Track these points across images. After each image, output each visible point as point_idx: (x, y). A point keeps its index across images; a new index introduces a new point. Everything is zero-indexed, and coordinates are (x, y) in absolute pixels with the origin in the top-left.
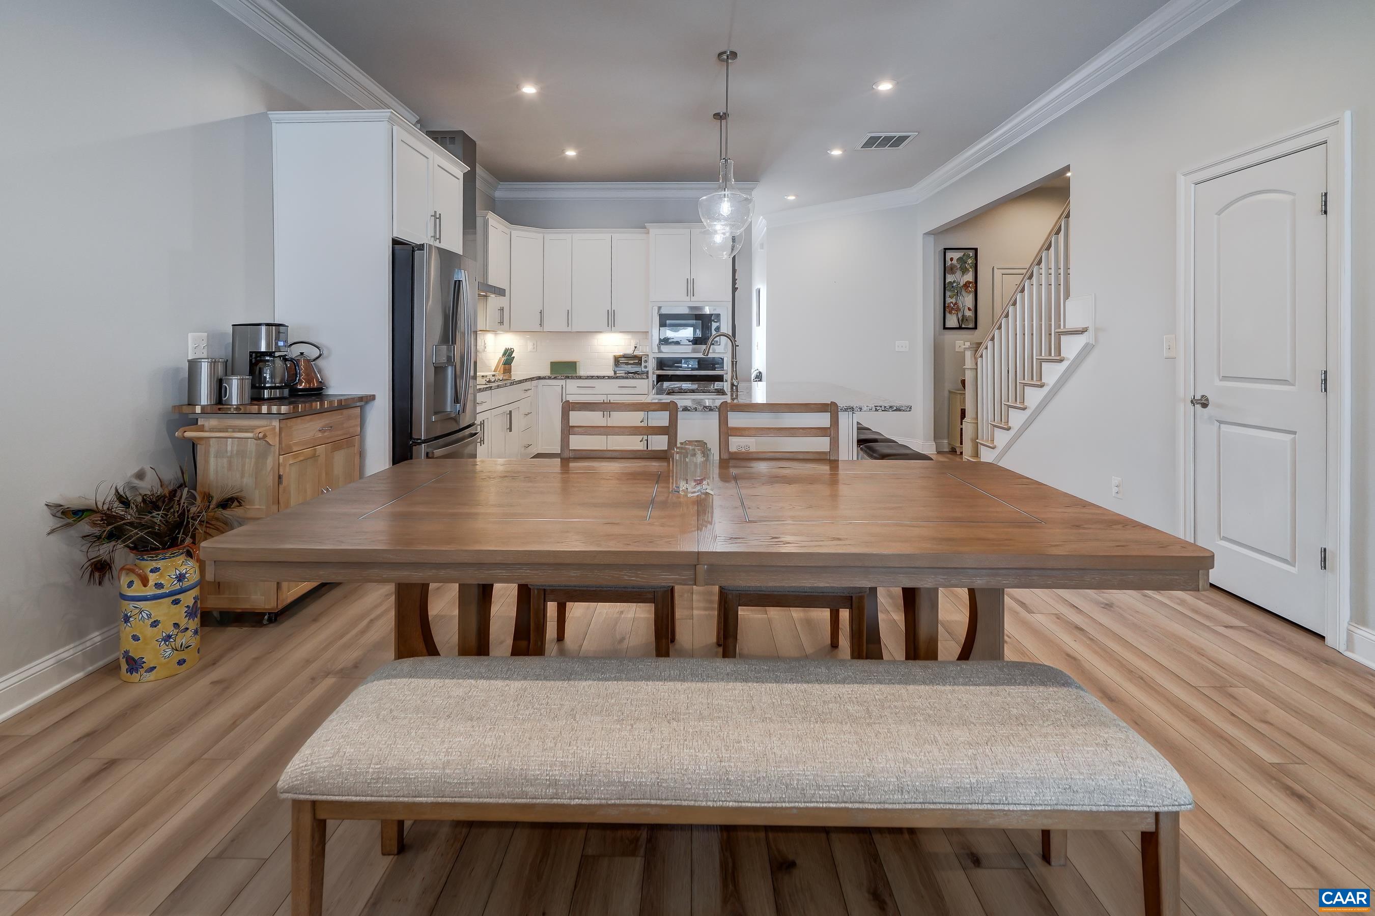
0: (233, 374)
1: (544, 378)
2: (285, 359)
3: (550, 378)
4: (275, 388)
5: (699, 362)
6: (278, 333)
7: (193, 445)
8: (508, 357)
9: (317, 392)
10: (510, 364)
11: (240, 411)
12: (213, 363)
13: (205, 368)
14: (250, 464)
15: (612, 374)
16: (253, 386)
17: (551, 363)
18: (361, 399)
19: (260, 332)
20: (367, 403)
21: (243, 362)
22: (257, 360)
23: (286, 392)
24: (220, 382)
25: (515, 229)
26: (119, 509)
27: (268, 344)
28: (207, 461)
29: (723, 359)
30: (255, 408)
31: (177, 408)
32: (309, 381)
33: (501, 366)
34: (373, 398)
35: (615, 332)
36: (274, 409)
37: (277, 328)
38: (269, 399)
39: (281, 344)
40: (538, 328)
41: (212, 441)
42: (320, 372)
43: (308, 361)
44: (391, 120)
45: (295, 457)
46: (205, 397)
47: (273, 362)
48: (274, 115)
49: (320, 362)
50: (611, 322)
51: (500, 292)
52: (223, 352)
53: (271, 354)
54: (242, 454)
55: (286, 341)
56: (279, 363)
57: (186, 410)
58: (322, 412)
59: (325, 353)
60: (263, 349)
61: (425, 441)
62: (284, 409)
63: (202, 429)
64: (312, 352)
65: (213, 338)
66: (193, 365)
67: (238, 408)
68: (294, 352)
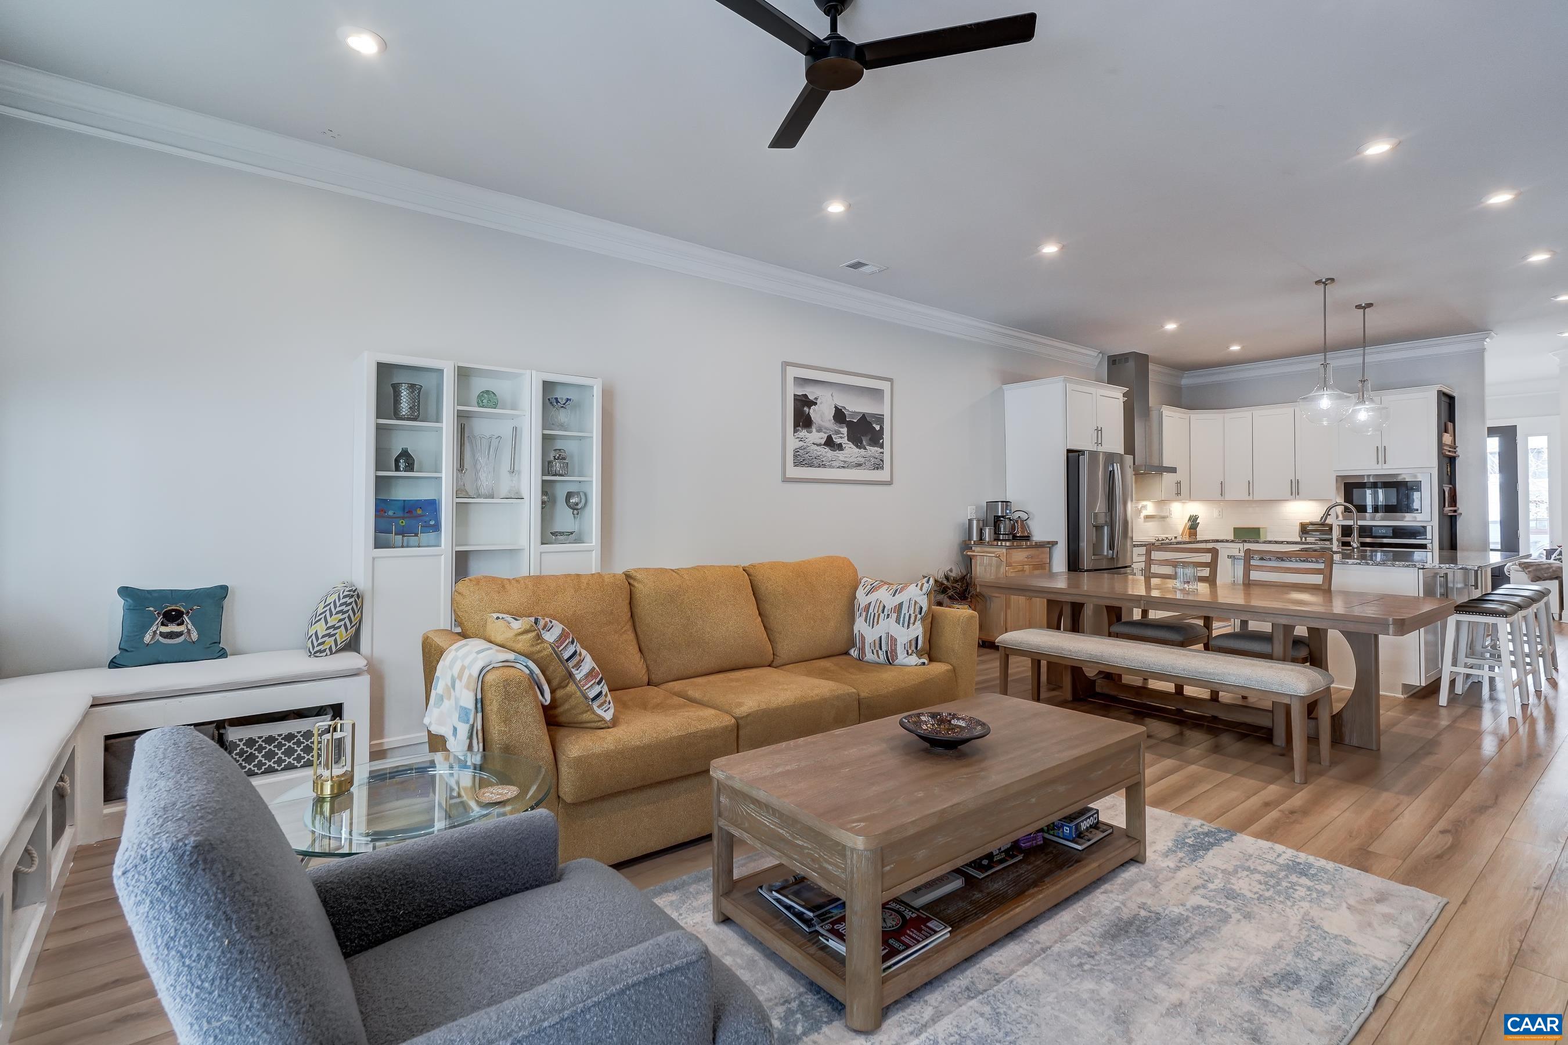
0: (987, 526)
1: (1227, 541)
2: (1010, 519)
3: (1232, 541)
4: (1005, 534)
5: (1393, 530)
6: (1007, 506)
7: (970, 558)
8: (1193, 523)
9: (1027, 538)
10: (1195, 528)
11: (990, 545)
12: (978, 521)
13: (975, 522)
14: (993, 569)
15: (1299, 540)
16: (995, 533)
17: (1234, 528)
18: (1049, 543)
19: (998, 506)
20: (1053, 545)
21: (991, 520)
22: (997, 520)
23: (1011, 536)
24: (981, 530)
25: (1192, 414)
26: (945, 582)
27: (1002, 512)
28: (976, 567)
29: (1425, 527)
30: (995, 543)
31: (964, 541)
32: (1023, 532)
33: (1187, 531)
34: (1057, 543)
35: (1300, 499)
36: (1004, 543)
37: (1006, 503)
38: (1002, 540)
39: (1008, 511)
40: (1220, 498)
41: (978, 557)
42: (1029, 527)
43: (1022, 521)
44: (1065, 380)
45: (1014, 569)
46: (975, 538)
47: (1005, 521)
48: (1005, 387)
49: (1028, 521)
50: (1296, 491)
51: (1173, 470)
52: (982, 515)
53: (1003, 517)
54: (990, 565)
55: (1010, 510)
56: (1007, 522)
57: (968, 542)
58: (1028, 547)
59: (1031, 516)
60: (1000, 514)
61: (1087, 571)
62: (1008, 544)
63: (974, 551)
64: (1024, 516)
65: (978, 508)
66: (970, 521)
67: (988, 543)
68: (1016, 516)
